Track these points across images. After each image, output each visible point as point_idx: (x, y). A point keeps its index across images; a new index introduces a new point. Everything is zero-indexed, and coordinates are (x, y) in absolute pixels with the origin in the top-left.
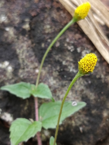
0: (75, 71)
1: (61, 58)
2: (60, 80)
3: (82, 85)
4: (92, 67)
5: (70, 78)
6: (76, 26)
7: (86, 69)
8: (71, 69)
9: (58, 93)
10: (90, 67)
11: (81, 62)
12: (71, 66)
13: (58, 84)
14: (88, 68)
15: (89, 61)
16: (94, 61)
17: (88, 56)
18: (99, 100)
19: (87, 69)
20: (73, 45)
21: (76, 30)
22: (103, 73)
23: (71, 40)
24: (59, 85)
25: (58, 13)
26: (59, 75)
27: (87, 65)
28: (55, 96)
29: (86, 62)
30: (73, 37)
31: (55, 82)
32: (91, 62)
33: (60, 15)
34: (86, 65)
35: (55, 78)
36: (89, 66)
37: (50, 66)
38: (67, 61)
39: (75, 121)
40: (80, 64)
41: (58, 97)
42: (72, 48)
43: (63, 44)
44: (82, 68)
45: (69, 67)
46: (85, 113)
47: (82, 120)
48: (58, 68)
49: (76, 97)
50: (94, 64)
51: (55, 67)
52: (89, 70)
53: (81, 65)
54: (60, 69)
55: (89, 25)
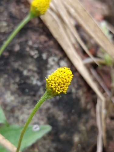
0: (39, 83)
1: (21, 66)
2: (20, 96)
3: (48, 101)
4: (66, 86)
5: (32, 93)
6: (41, 25)
7: (57, 89)
8: (35, 81)
9: (17, 113)
10: (64, 87)
11: (50, 80)
12: (34, 77)
13: (17, 101)
14: (60, 88)
15: (62, 79)
16: (68, 79)
17: (60, 71)
18: (69, 121)
19: (59, 90)
20: (37, 49)
21: (41, 30)
22: (74, 86)
23: (34, 43)
24: (19, 102)
25: (18, 7)
26: (19, 89)
27: (59, 85)
28: (13, 116)
29: (58, 80)
30: (37, 39)
31: (12, 98)
32: (65, 80)
33: (20, 10)
34: (57, 84)
35: (13, 93)
36: (61, 86)
37: (6, 76)
38: (29, 70)
39: (38, 149)
40: (48, 82)
41: (17, 118)
42: (36, 54)
43: (25, 48)
44: (52, 88)
45: (32, 78)
46: (51, 138)
47: (47, 146)
48: (18, 79)
49: (41, 117)
50: (68, 83)
51: (14, 78)
52: (61, 91)
53: (50, 83)
54: (20, 81)
55: (58, 26)
